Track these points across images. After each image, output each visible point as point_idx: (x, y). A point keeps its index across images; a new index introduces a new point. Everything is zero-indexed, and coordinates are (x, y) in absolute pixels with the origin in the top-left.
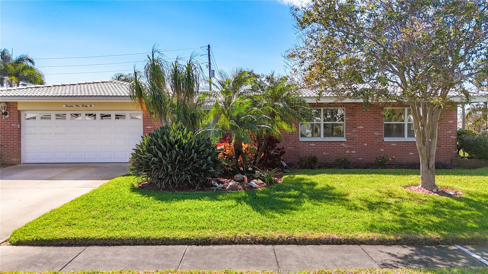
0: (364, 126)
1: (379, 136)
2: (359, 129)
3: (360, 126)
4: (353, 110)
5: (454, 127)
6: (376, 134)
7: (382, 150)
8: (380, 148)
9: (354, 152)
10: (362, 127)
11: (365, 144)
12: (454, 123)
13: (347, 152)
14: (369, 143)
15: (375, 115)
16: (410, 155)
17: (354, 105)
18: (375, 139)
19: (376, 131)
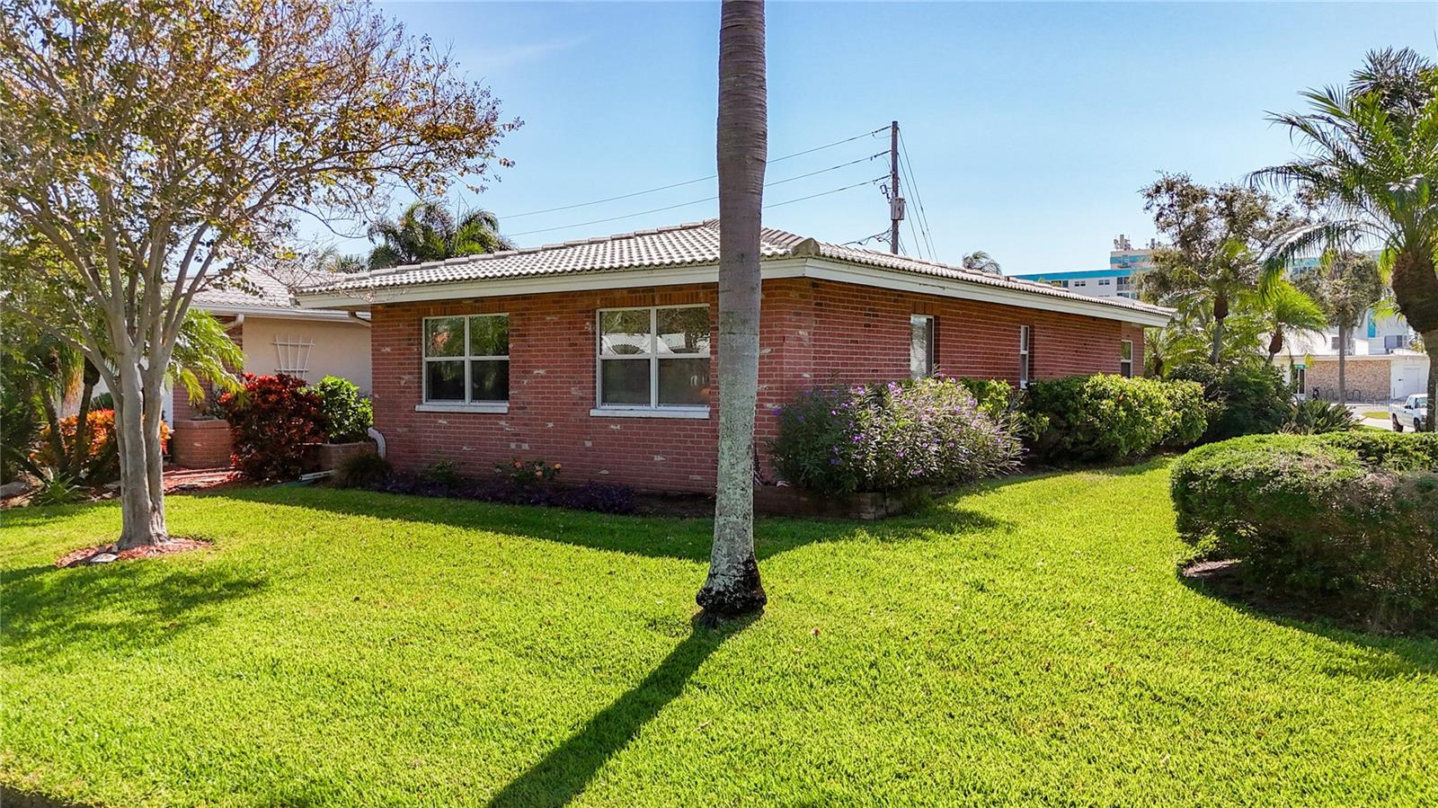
0: (547, 367)
1: (581, 398)
2: (537, 376)
3: (538, 368)
4: (523, 320)
5: (775, 369)
6: (575, 391)
7: (589, 444)
8: (584, 436)
9: (526, 446)
10: (542, 372)
11: (551, 425)
12: (773, 357)
13: (513, 446)
14: (559, 420)
15: (570, 334)
16: (655, 464)
17: (524, 304)
18: (572, 409)
19: (574, 382)
